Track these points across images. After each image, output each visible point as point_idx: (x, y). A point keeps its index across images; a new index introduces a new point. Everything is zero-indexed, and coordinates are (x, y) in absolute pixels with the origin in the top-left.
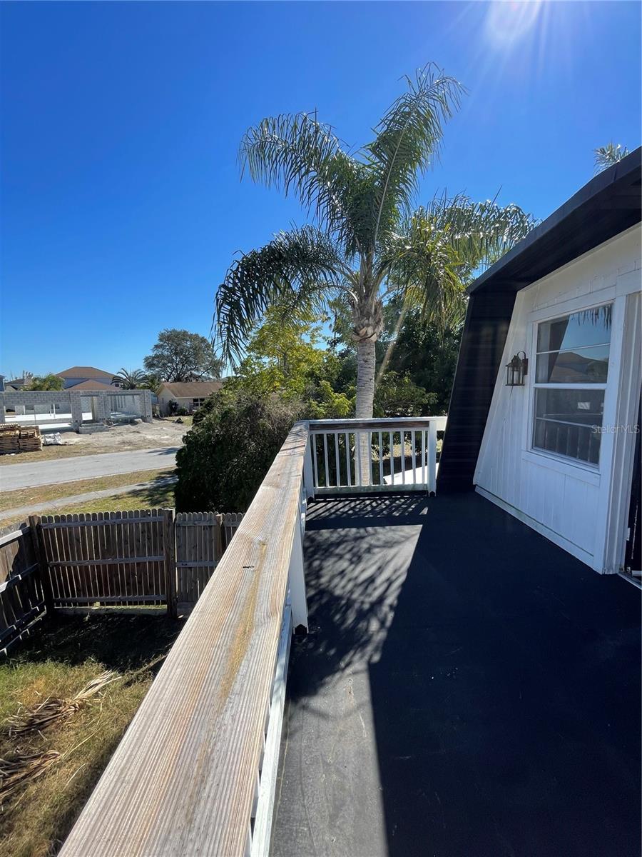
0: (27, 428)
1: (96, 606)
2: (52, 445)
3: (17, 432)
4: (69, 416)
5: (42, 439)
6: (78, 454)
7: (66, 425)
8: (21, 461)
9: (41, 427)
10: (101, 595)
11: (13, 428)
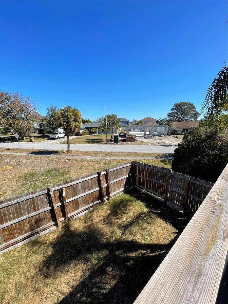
0: (133, 136)
1: (144, 190)
2: (138, 141)
3: (131, 137)
4: (143, 133)
5: (136, 139)
6: (144, 144)
7: (142, 135)
8: (131, 145)
9: (136, 135)
10: (146, 188)
11: (130, 135)
